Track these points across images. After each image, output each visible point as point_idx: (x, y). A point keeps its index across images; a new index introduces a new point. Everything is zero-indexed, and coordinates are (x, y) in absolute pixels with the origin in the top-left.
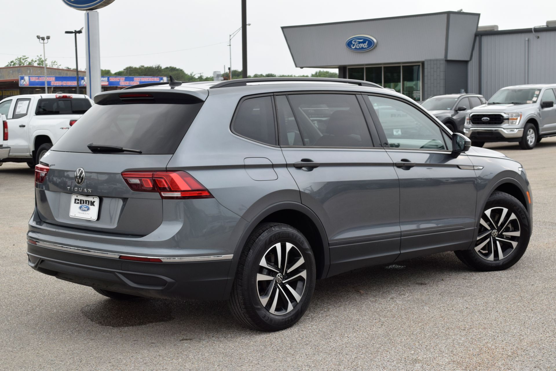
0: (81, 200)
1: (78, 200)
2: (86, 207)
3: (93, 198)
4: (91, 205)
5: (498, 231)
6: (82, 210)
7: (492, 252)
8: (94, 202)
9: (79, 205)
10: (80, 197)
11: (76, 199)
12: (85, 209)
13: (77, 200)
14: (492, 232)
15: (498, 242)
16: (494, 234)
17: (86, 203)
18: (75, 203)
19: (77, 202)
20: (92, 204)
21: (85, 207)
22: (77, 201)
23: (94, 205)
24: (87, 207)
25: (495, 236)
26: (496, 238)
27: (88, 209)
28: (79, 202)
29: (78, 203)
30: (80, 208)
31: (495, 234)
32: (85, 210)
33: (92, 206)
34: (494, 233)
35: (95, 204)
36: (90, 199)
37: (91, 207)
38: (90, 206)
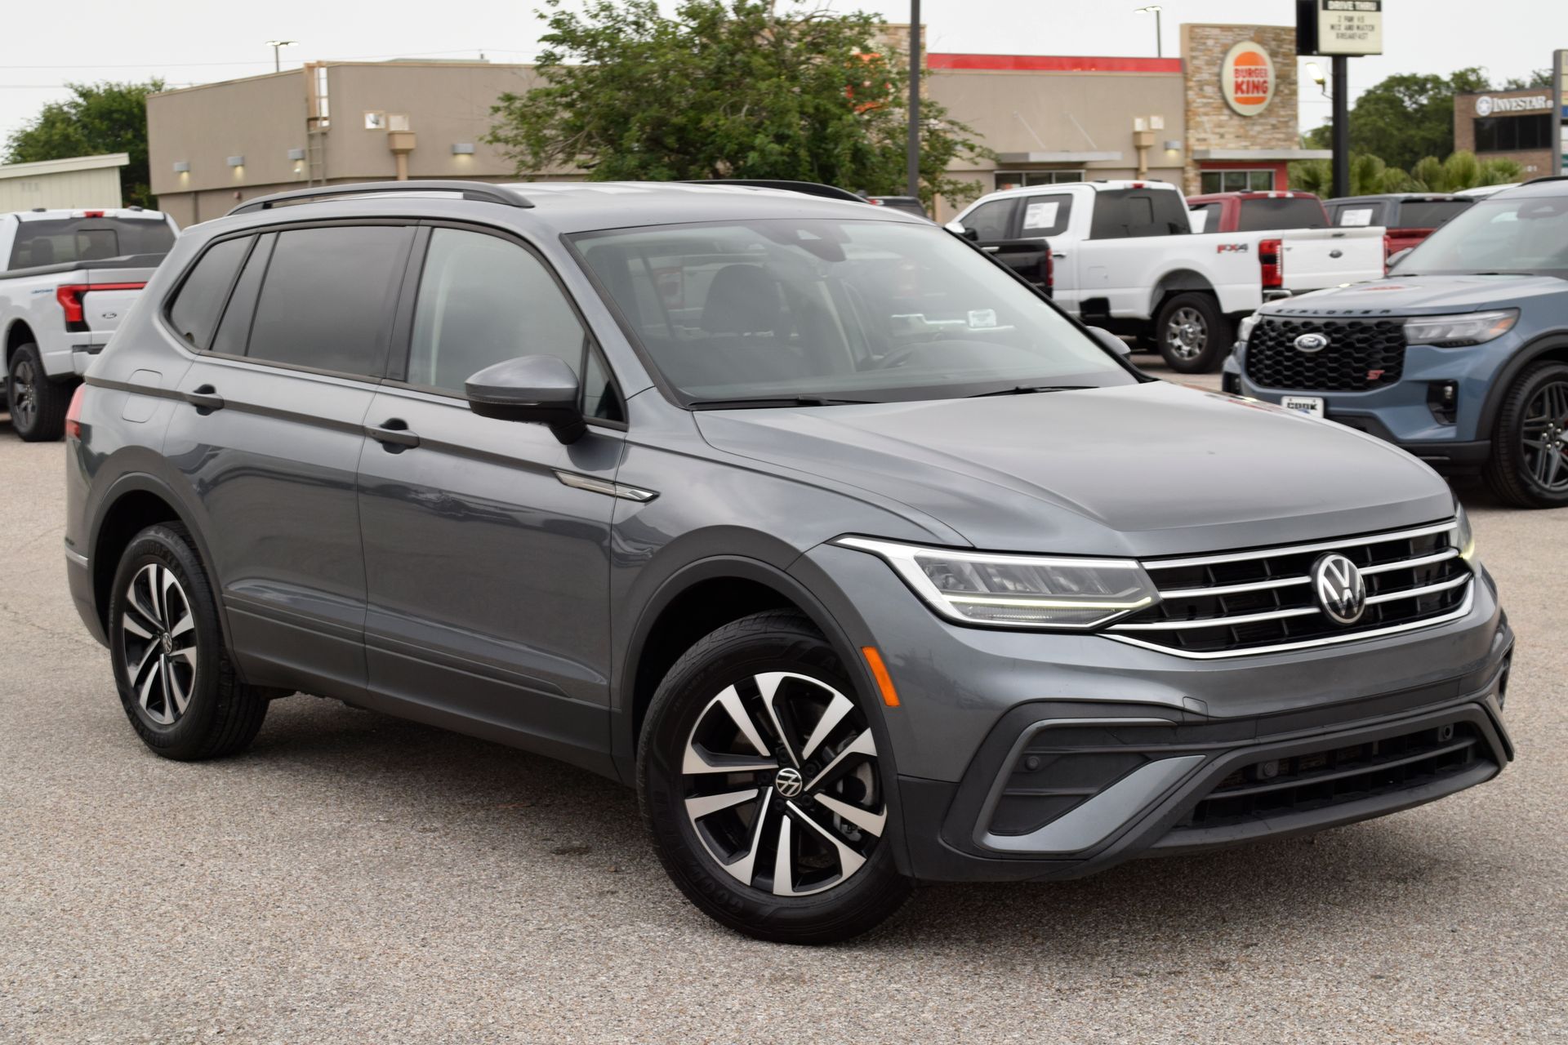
5: (803, 780)
7: (748, 850)
14: (781, 773)
15: (786, 822)
16: (786, 783)
25: (786, 791)
26: (789, 803)
31: (790, 787)
34: (787, 779)
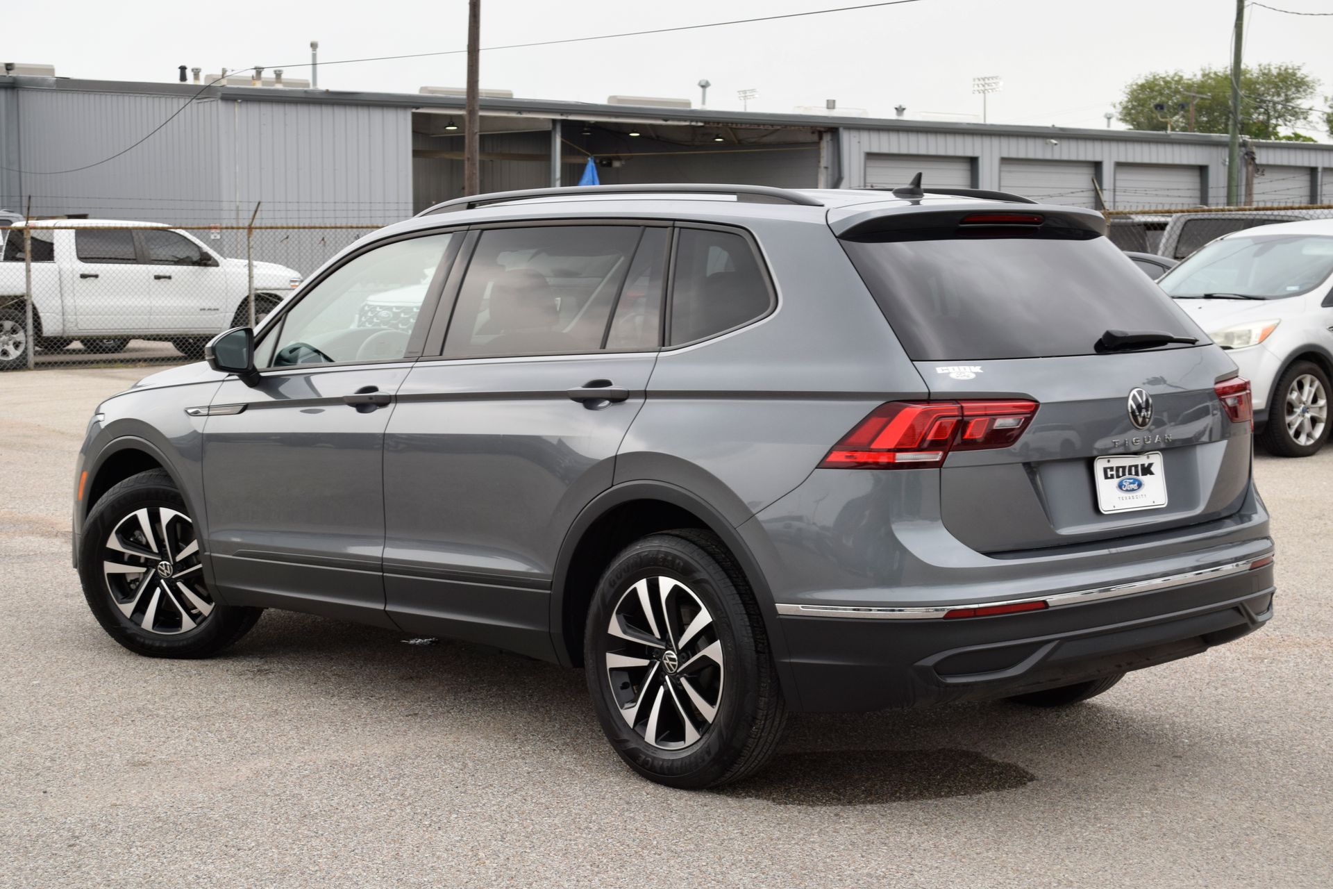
0: (1118, 468)
1: (1112, 469)
2: (1131, 481)
3: (1148, 457)
4: (1144, 474)
6: (1127, 490)
8: (1150, 465)
9: (1116, 481)
10: (1117, 462)
11: (1105, 470)
12: (1132, 486)
13: (1109, 470)
17: (1130, 473)
18: (1106, 477)
19: (1109, 476)
20: (1147, 470)
21: (1130, 483)
22: (1109, 473)
23: (1151, 473)
24: (1135, 480)
27: (1140, 485)
28: (1114, 473)
29: (1112, 477)
30: (1120, 486)
32: (1133, 490)
33: (1146, 475)
35: (1153, 469)
36: (1142, 460)
37: (1145, 479)
38: (1141, 478)
